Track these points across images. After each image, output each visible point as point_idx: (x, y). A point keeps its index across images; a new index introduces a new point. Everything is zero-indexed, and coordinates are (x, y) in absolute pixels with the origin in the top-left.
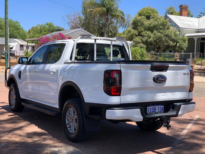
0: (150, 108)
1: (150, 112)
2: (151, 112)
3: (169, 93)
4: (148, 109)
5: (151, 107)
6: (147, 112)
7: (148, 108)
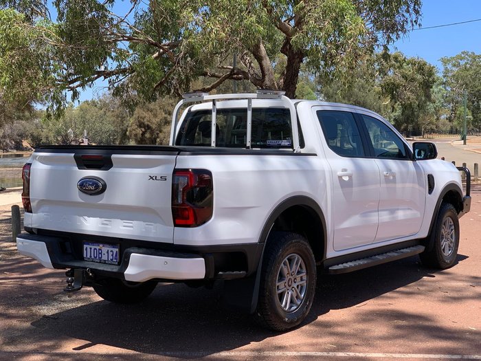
0: (91, 249)
1: (91, 256)
2: (93, 257)
3: (119, 221)
4: (86, 249)
5: (93, 247)
6: (85, 256)
7: (85, 246)
